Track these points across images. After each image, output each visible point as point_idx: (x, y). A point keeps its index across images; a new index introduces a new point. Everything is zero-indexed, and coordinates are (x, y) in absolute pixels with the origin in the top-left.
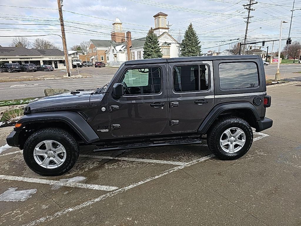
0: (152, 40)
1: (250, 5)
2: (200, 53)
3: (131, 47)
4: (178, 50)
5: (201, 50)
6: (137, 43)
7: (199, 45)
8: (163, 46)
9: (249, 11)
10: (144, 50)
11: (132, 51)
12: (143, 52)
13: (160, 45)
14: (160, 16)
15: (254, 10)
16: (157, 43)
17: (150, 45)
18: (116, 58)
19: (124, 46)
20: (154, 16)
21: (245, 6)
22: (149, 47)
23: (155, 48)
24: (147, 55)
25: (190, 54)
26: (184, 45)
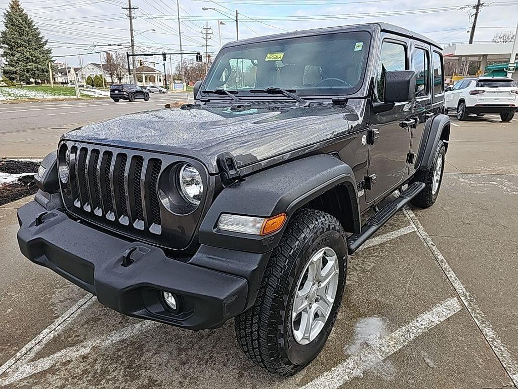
26: (8, 45)
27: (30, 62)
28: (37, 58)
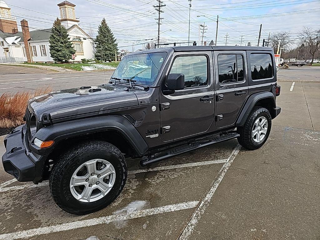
0: (60, 32)
1: (159, 6)
2: (118, 51)
3: (30, 39)
4: (92, 47)
5: (118, 49)
6: (39, 35)
7: (115, 43)
8: (74, 41)
9: (159, 13)
10: (50, 44)
11: (32, 45)
12: (50, 46)
13: (71, 40)
14: (66, 6)
15: (164, 12)
16: (67, 37)
17: (59, 38)
18: (8, 53)
19: (18, 38)
20: (58, 5)
21: (155, 7)
22: (57, 41)
23: (65, 42)
24: (56, 51)
25: (107, 51)
26: (99, 42)
27: (107, 50)
28: (111, 48)
